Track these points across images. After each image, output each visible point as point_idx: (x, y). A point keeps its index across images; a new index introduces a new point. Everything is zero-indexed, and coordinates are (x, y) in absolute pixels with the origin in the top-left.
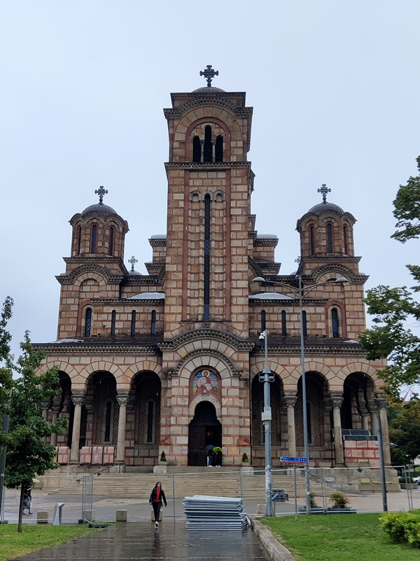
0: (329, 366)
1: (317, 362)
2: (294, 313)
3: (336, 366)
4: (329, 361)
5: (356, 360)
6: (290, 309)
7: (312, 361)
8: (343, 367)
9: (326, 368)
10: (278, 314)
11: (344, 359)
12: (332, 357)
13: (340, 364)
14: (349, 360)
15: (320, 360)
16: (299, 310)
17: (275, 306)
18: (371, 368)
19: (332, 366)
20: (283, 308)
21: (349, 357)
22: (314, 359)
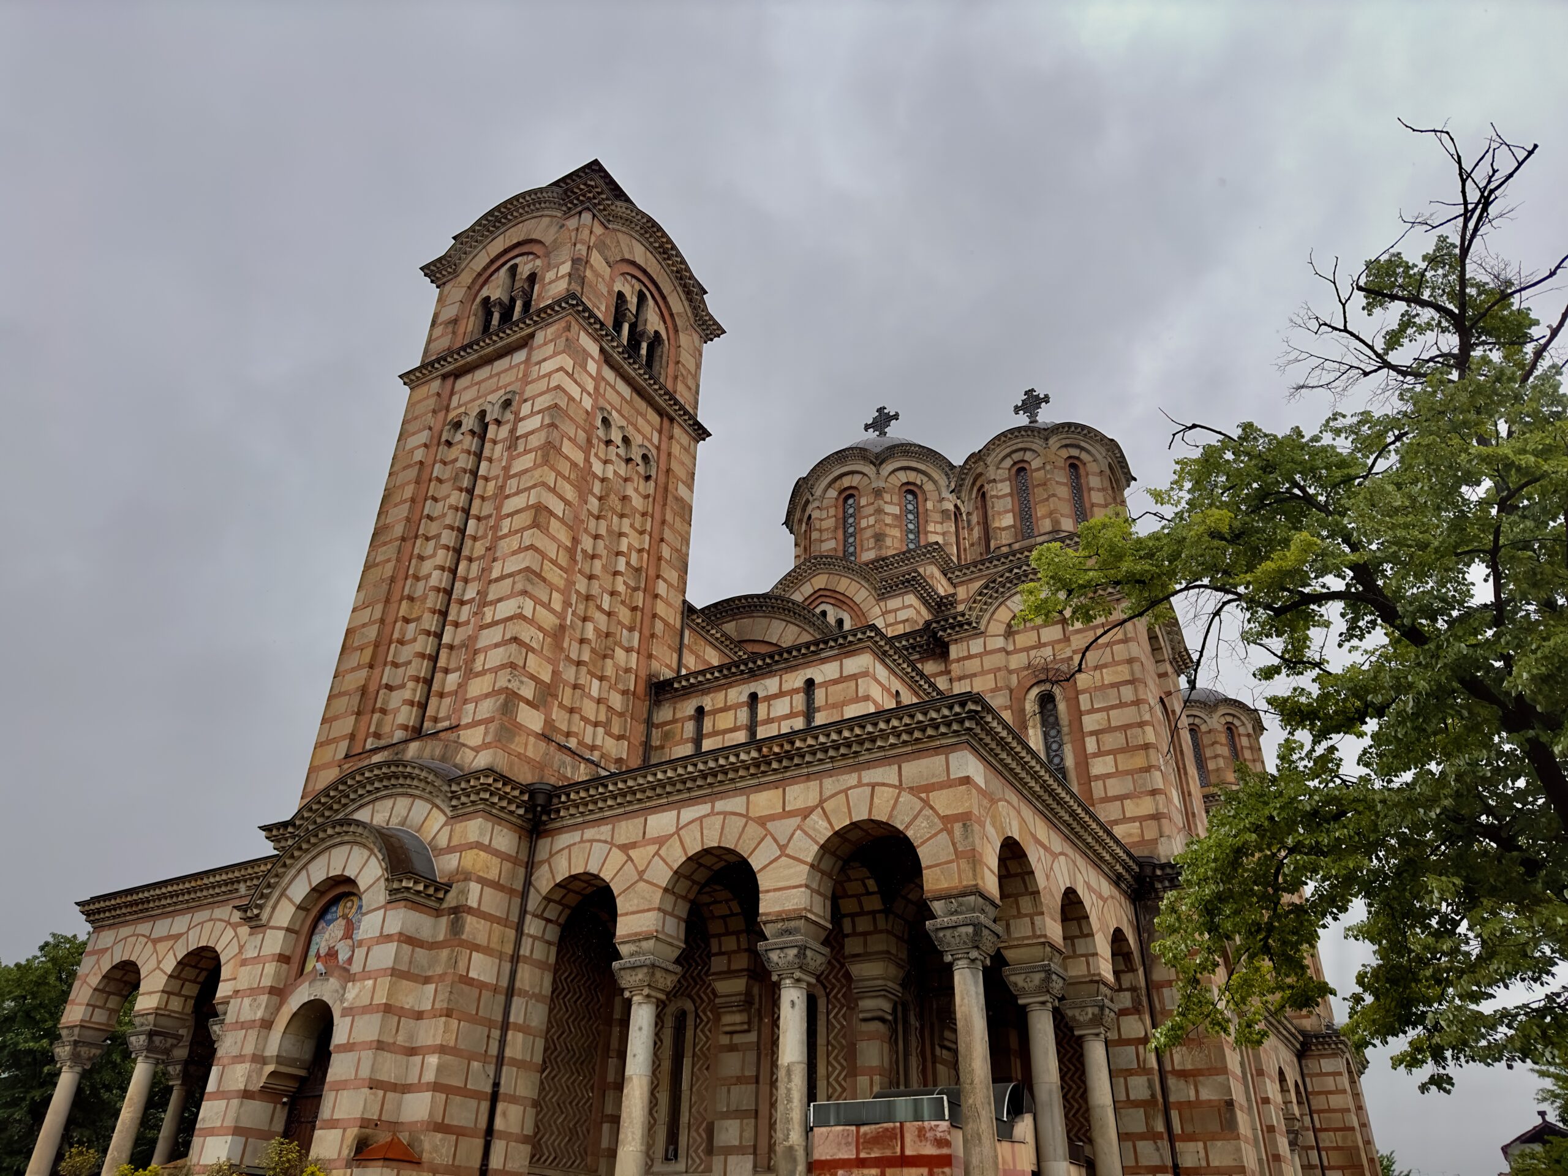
0: (762, 821)
1: (725, 814)
2: (781, 694)
3: (786, 814)
4: (765, 801)
5: (851, 779)
6: (771, 685)
7: (713, 813)
8: (806, 813)
9: (753, 830)
10: (736, 707)
11: (814, 785)
12: (775, 785)
13: (800, 804)
14: (830, 785)
15: (736, 803)
16: (796, 680)
17: (730, 685)
18: (905, 797)
19: (772, 818)
20: (753, 687)
21: (829, 773)
22: (720, 805)
